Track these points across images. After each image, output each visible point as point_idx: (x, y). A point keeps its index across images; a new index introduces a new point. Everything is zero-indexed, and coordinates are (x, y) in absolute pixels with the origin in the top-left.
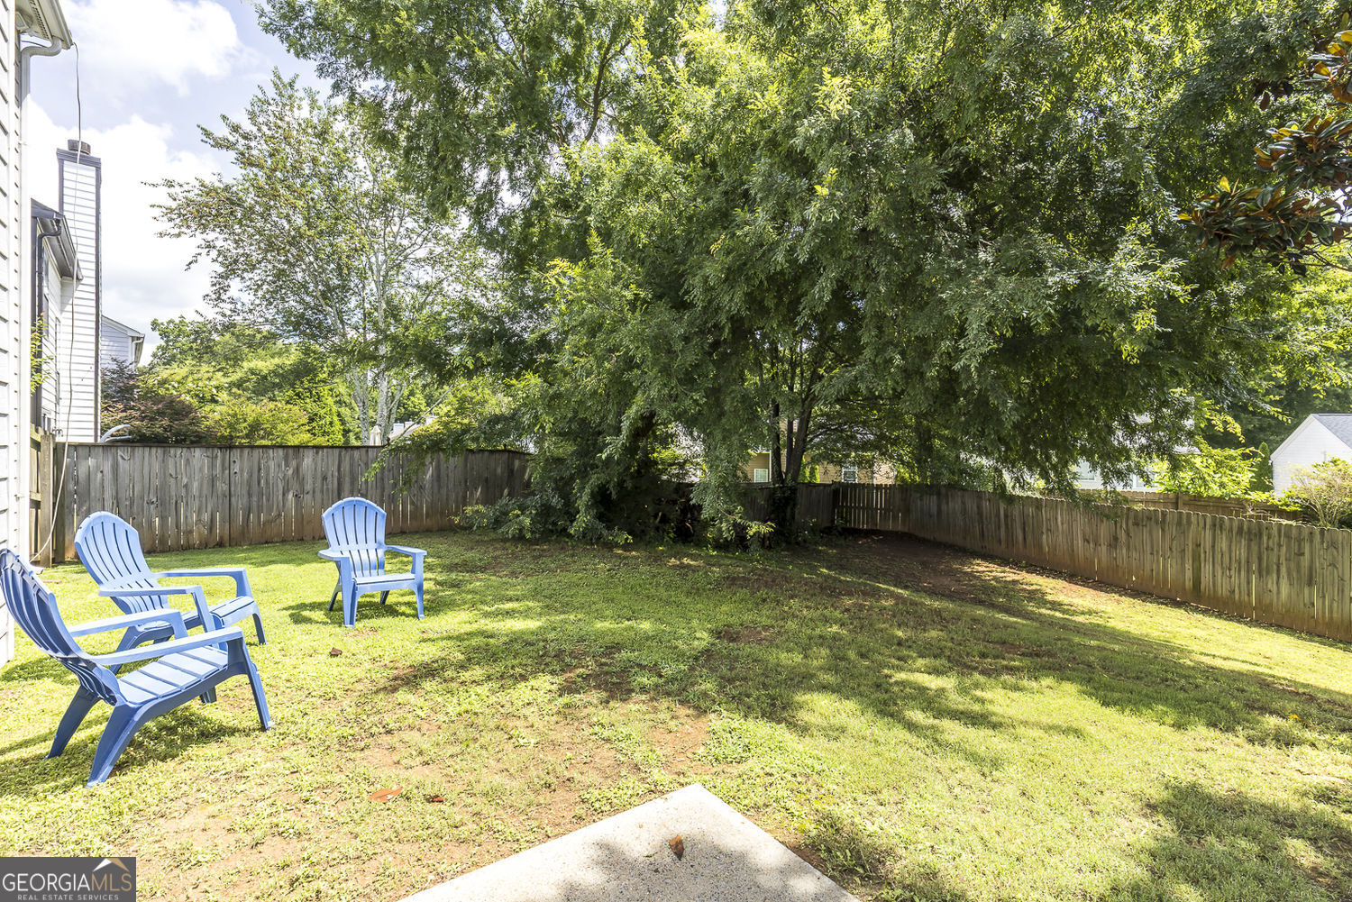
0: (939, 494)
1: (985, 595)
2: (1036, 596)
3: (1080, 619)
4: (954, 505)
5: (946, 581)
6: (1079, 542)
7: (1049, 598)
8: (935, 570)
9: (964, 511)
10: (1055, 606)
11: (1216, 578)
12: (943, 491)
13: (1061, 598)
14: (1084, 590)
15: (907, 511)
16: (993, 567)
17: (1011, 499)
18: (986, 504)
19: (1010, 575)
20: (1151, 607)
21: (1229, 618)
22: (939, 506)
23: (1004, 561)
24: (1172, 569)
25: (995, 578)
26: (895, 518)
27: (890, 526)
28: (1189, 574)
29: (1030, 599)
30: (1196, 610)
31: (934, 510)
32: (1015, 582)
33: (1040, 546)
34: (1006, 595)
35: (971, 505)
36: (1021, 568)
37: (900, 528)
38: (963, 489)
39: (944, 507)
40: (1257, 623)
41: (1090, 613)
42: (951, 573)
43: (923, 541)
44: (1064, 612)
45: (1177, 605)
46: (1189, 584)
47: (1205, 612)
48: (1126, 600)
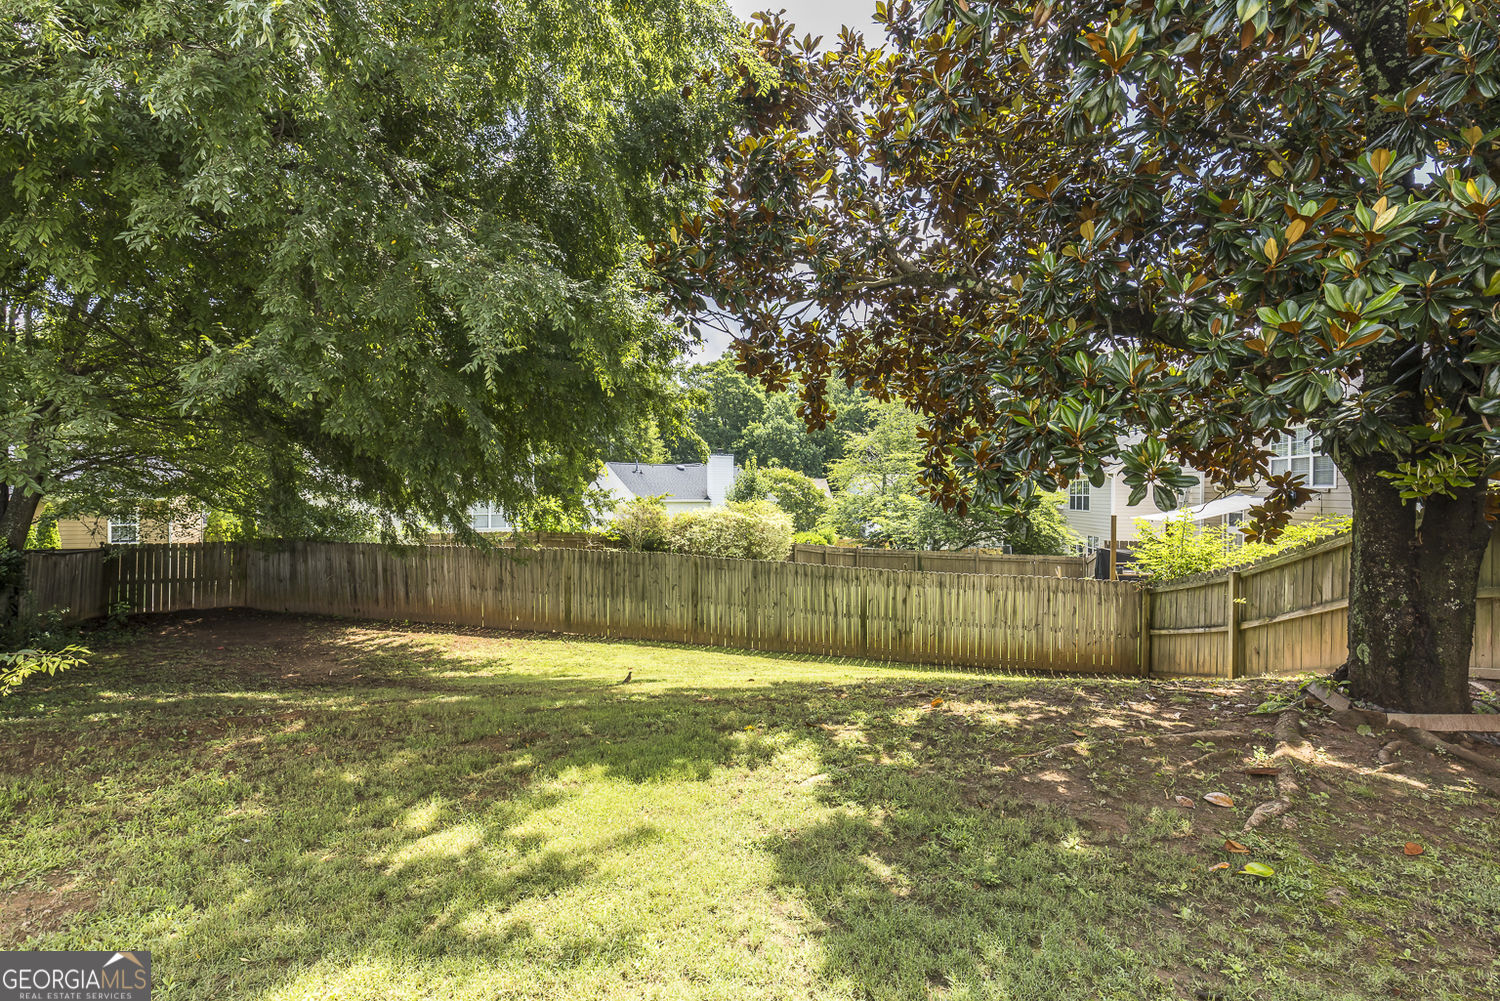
0: (293, 551)
2: (430, 658)
3: (484, 673)
4: (316, 563)
5: (318, 664)
6: (467, 589)
7: (446, 656)
8: (298, 653)
9: (330, 570)
10: (456, 665)
11: (585, 607)
12: (300, 545)
13: (457, 654)
14: (475, 640)
15: (243, 576)
16: (372, 633)
17: (402, 551)
18: (359, 559)
19: (396, 639)
20: (537, 643)
21: (594, 640)
22: (293, 567)
23: (384, 624)
24: (547, 604)
25: (380, 647)
26: (223, 589)
27: (215, 602)
28: (562, 606)
29: (428, 663)
30: (570, 638)
31: (286, 570)
32: (403, 647)
33: (425, 601)
34: (400, 666)
35: (340, 561)
36: (405, 628)
37: (230, 600)
38: (328, 542)
39: (301, 567)
40: (610, 640)
41: (489, 664)
42: (321, 652)
43: (271, 616)
44: (468, 669)
45: (555, 636)
46: (562, 615)
47: (575, 639)
48: (515, 641)
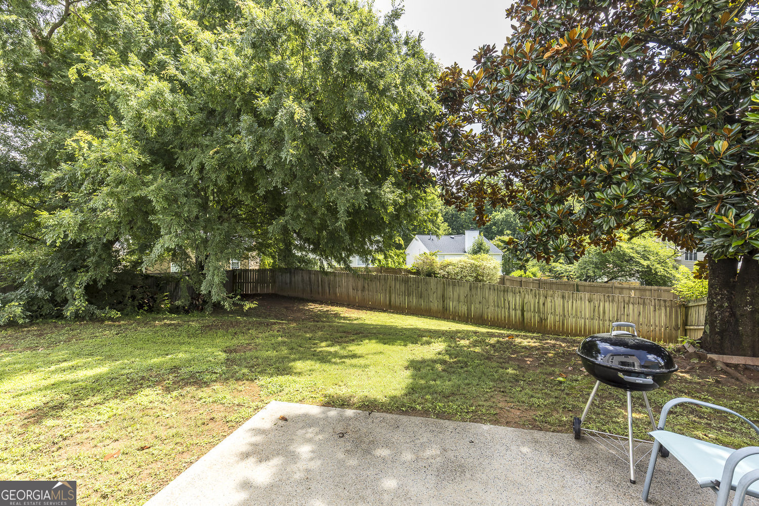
0: (290, 273)
1: (317, 318)
2: (337, 315)
3: (355, 322)
4: (298, 278)
5: (299, 315)
6: (351, 290)
7: (342, 315)
8: (292, 311)
9: (303, 280)
10: (345, 318)
11: (397, 300)
12: (293, 271)
13: (346, 315)
14: (353, 311)
15: (274, 282)
16: (317, 305)
17: (326, 273)
18: (313, 276)
19: (325, 308)
20: (377, 313)
21: (400, 314)
22: (291, 279)
23: (321, 303)
24: (381, 297)
25: (319, 310)
26: (268, 286)
27: (265, 291)
28: (388, 298)
29: (335, 317)
30: (390, 312)
31: (288, 281)
32: (327, 311)
33: (336, 294)
34: (326, 317)
35: (306, 277)
36: (328, 305)
37: (270, 291)
38: (302, 270)
39: (293, 279)
40: (407, 314)
41: (357, 319)
42: (300, 311)
43: (284, 297)
44: (349, 320)
45: (385, 311)
46: (388, 303)
47: (393, 313)
48: (369, 312)
